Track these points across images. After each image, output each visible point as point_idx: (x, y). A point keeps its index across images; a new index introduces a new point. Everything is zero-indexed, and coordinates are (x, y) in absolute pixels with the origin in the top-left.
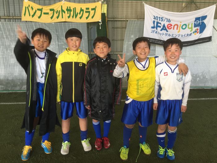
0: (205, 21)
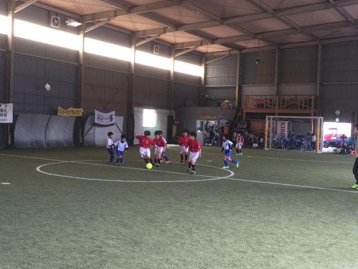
0: (112, 117)
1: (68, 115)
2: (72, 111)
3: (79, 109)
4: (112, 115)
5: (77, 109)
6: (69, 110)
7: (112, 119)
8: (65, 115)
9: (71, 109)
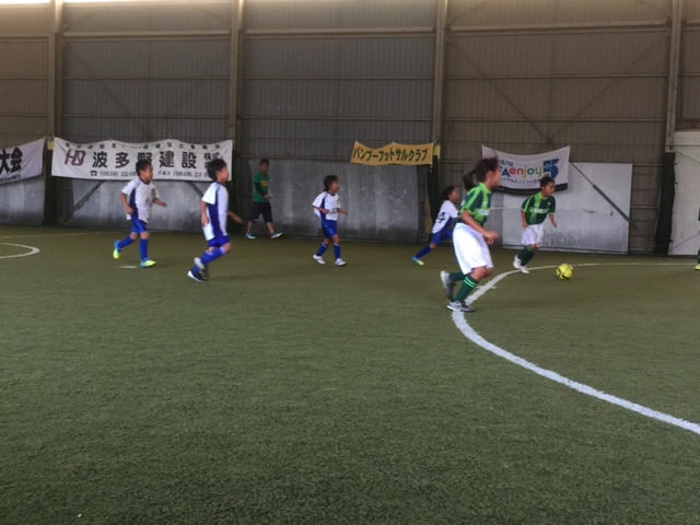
0: (557, 165)
1: (384, 162)
2: (398, 152)
3: (422, 147)
4: (556, 161)
5: (414, 148)
6: (386, 149)
7: (555, 171)
8: (374, 162)
9: (394, 146)
